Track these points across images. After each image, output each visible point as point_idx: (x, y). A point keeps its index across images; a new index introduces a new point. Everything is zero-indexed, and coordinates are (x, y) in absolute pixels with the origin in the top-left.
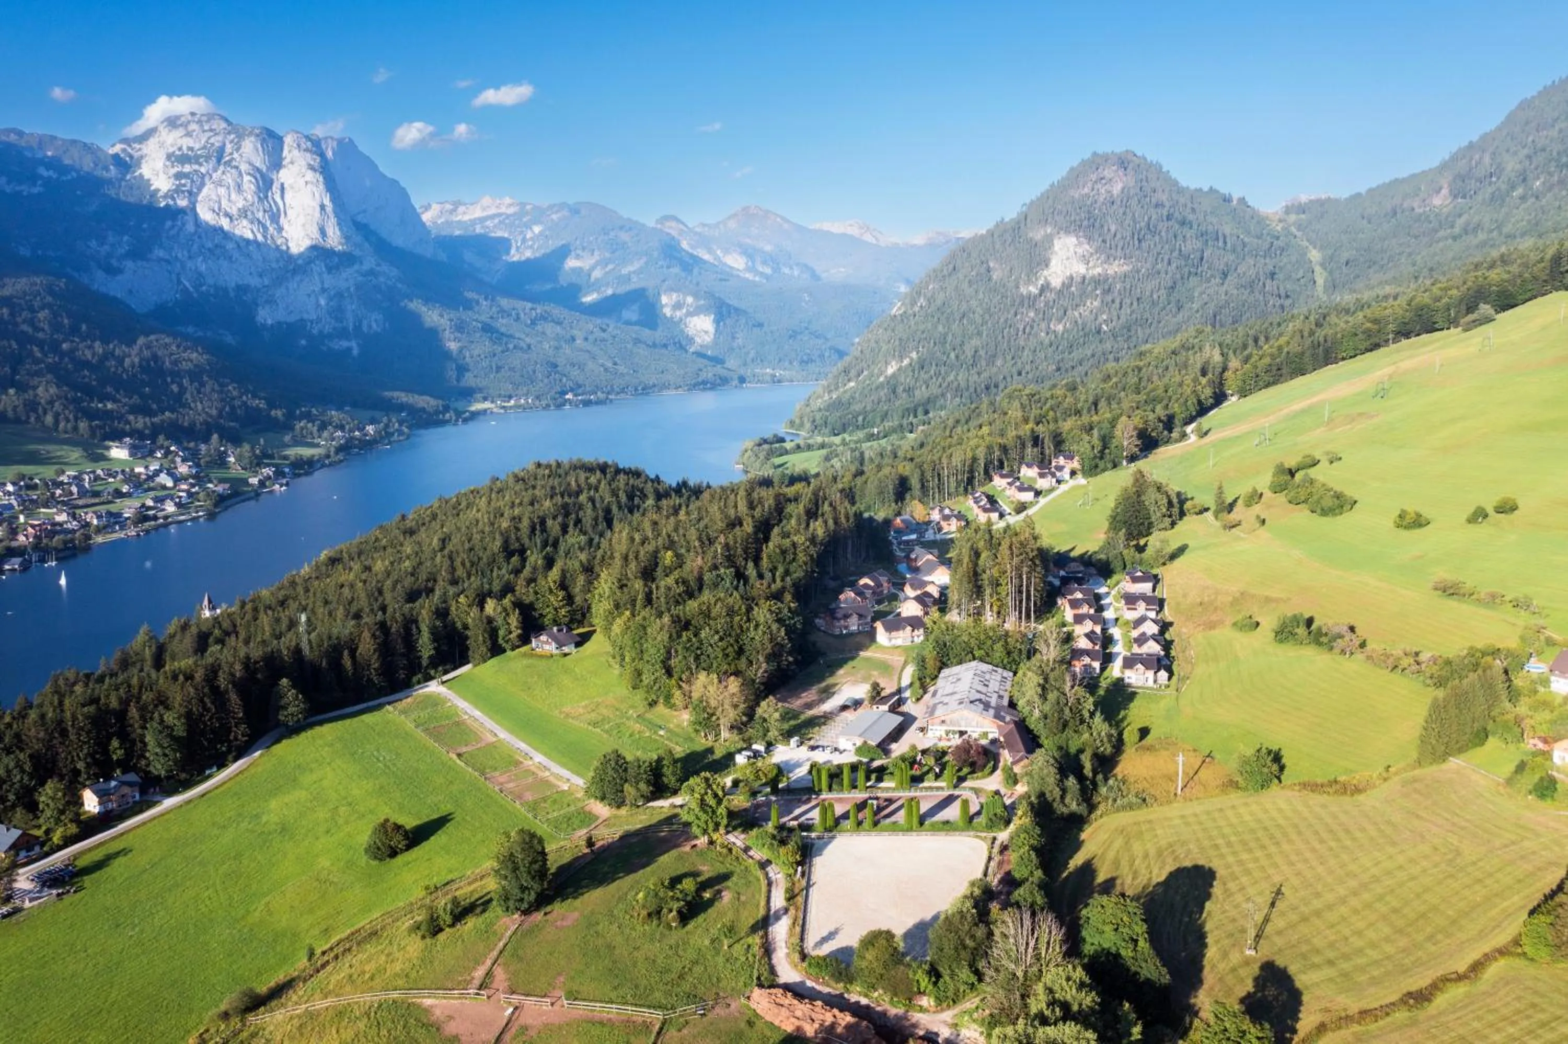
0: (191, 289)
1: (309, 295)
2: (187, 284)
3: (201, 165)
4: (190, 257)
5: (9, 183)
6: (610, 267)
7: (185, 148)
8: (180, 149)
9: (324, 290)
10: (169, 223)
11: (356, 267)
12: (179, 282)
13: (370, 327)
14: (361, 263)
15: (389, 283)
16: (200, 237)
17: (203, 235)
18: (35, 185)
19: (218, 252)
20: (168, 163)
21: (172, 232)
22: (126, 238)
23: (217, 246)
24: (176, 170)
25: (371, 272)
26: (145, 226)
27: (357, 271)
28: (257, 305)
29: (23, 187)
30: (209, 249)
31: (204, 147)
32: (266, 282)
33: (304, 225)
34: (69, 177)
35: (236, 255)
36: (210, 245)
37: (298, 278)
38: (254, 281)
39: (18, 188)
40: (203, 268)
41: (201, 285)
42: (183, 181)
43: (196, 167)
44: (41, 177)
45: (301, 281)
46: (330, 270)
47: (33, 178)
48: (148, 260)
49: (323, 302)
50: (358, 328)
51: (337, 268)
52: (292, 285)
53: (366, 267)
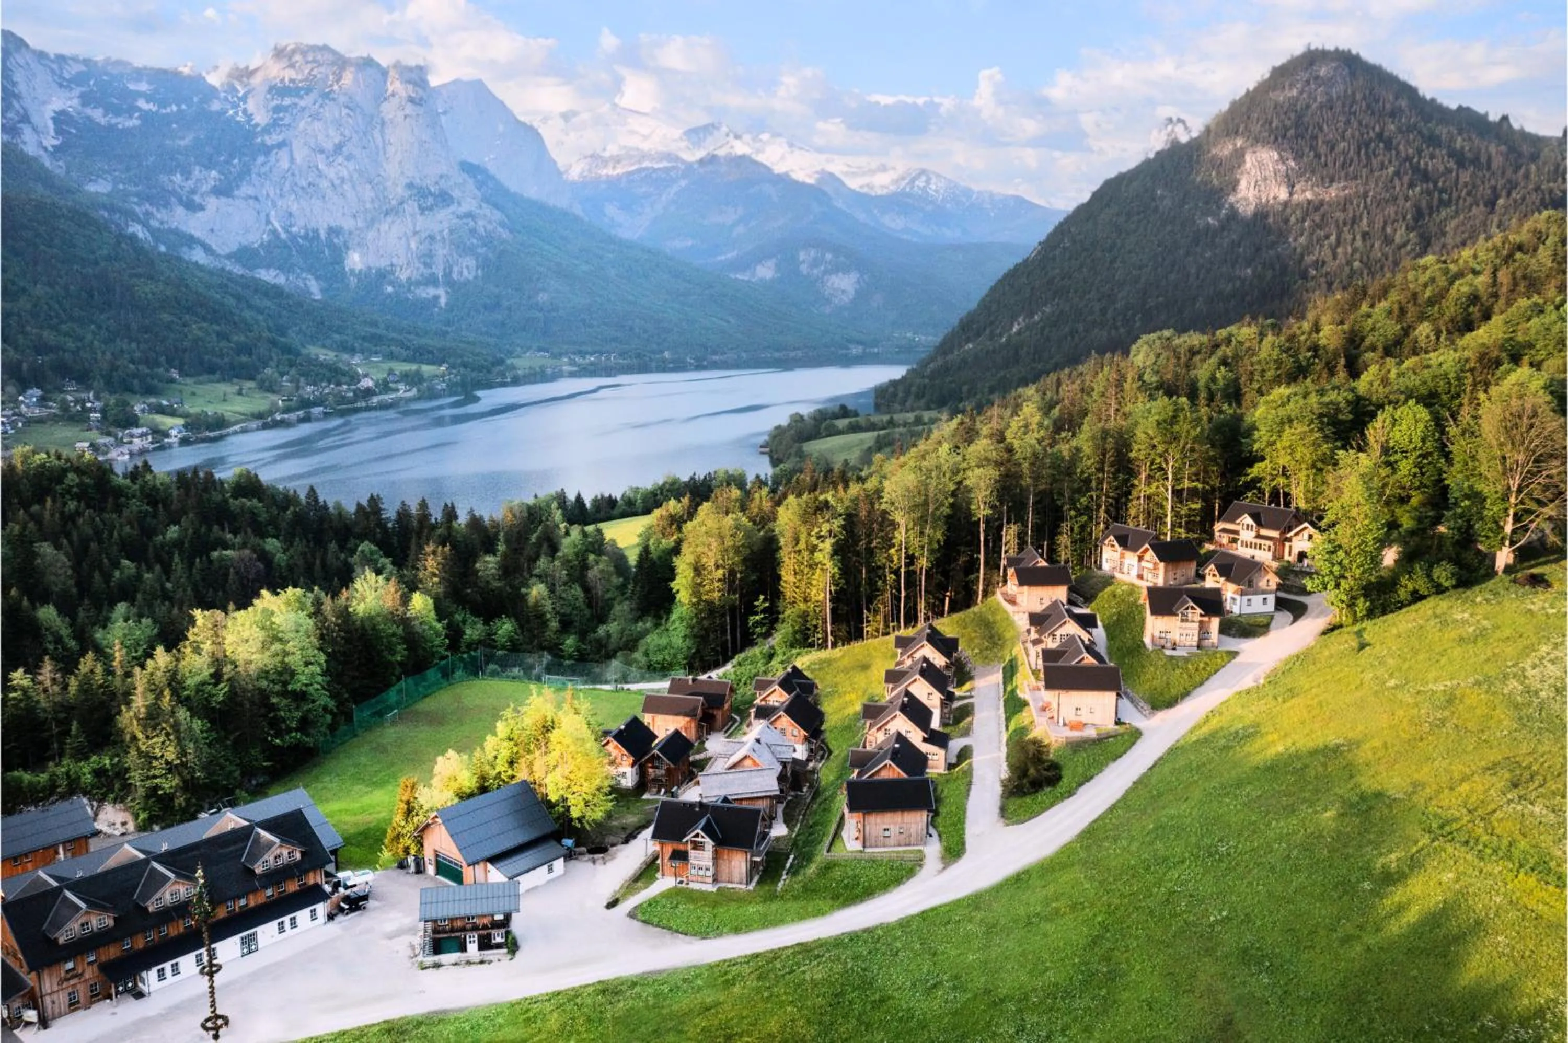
0: (280, 230)
1: (400, 238)
2: (277, 225)
3: (301, 98)
4: (281, 196)
5: (104, 116)
6: (753, 223)
7: (287, 80)
8: (282, 81)
9: (415, 233)
10: (261, 159)
11: (453, 208)
12: (268, 222)
13: (461, 273)
14: (459, 204)
15: (490, 227)
16: (293, 175)
17: (297, 172)
18: (131, 117)
19: (311, 190)
20: (269, 96)
21: (263, 170)
22: (214, 173)
23: (310, 184)
24: (275, 102)
25: (469, 215)
26: (236, 161)
27: (453, 213)
28: (348, 248)
29: (119, 119)
30: (303, 188)
31: (306, 80)
32: (360, 224)
33: (400, 163)
34: (168, 110)
35: (329, 193)
36: (304, 183)
37: (389, 219)
38: (348, 224)
39: (114, 121)
40: (294, 208)
41: (291, 226)
42: (281, 115)
43: (297, 100)
44: (139, 109)
45: (393, 222)
46: (422, 210)
47: (131, 110)
48: (233, 197)
49: (413, 245)
50: (448, 274)
51: (431, 209)
52: (384, 227)
53: (465, 208)
